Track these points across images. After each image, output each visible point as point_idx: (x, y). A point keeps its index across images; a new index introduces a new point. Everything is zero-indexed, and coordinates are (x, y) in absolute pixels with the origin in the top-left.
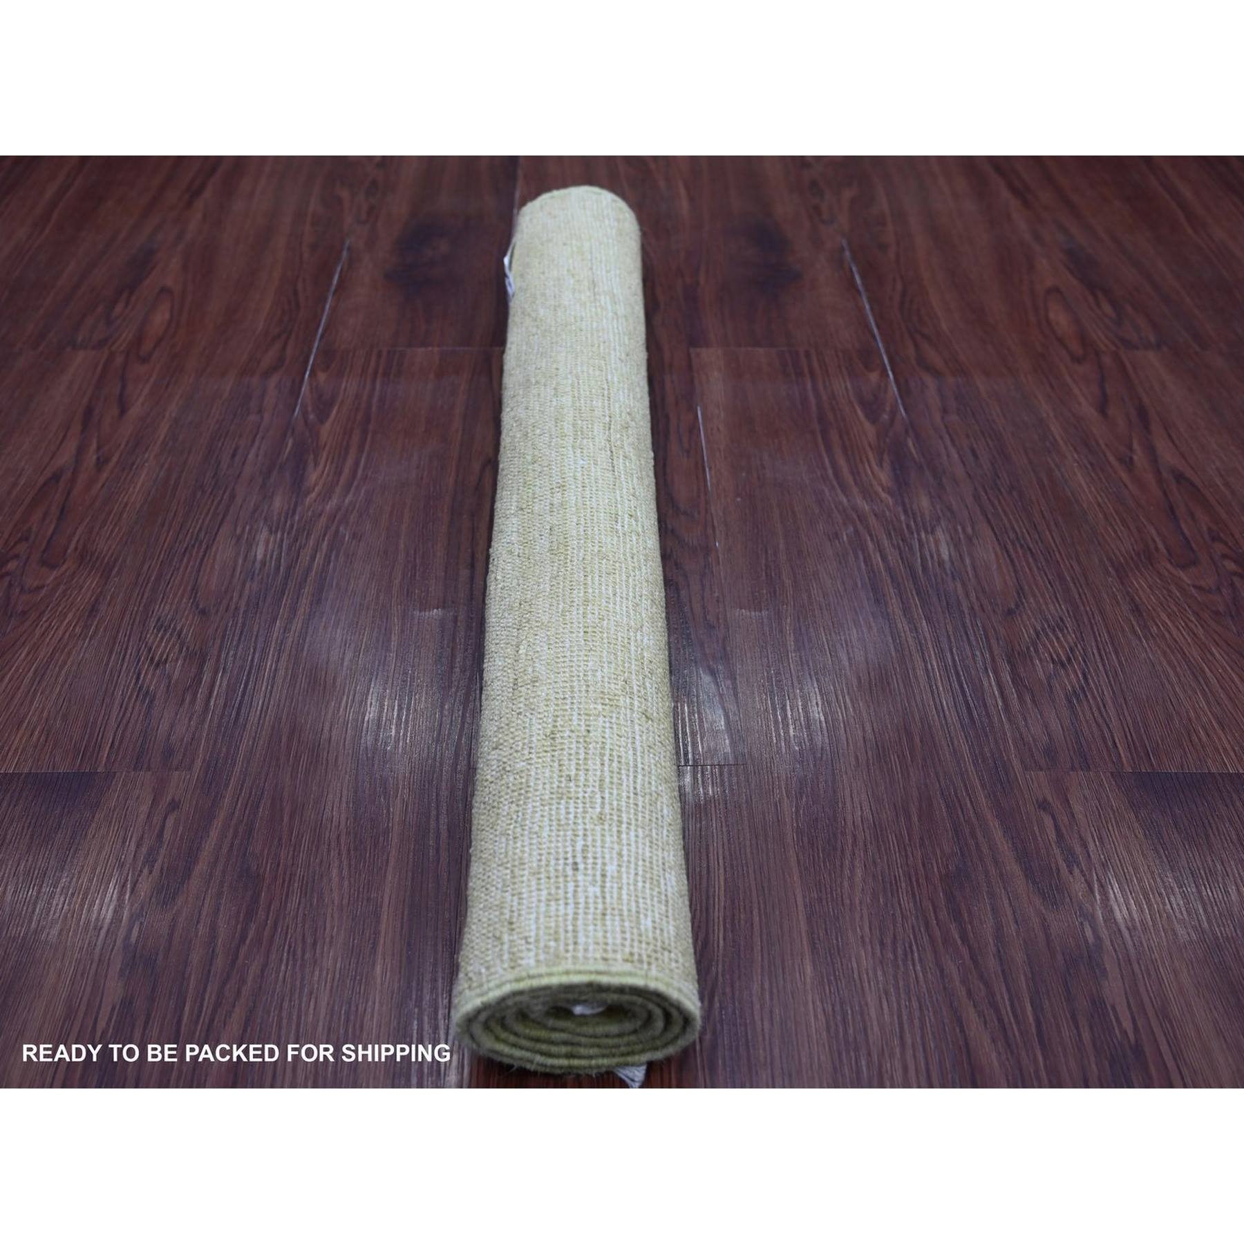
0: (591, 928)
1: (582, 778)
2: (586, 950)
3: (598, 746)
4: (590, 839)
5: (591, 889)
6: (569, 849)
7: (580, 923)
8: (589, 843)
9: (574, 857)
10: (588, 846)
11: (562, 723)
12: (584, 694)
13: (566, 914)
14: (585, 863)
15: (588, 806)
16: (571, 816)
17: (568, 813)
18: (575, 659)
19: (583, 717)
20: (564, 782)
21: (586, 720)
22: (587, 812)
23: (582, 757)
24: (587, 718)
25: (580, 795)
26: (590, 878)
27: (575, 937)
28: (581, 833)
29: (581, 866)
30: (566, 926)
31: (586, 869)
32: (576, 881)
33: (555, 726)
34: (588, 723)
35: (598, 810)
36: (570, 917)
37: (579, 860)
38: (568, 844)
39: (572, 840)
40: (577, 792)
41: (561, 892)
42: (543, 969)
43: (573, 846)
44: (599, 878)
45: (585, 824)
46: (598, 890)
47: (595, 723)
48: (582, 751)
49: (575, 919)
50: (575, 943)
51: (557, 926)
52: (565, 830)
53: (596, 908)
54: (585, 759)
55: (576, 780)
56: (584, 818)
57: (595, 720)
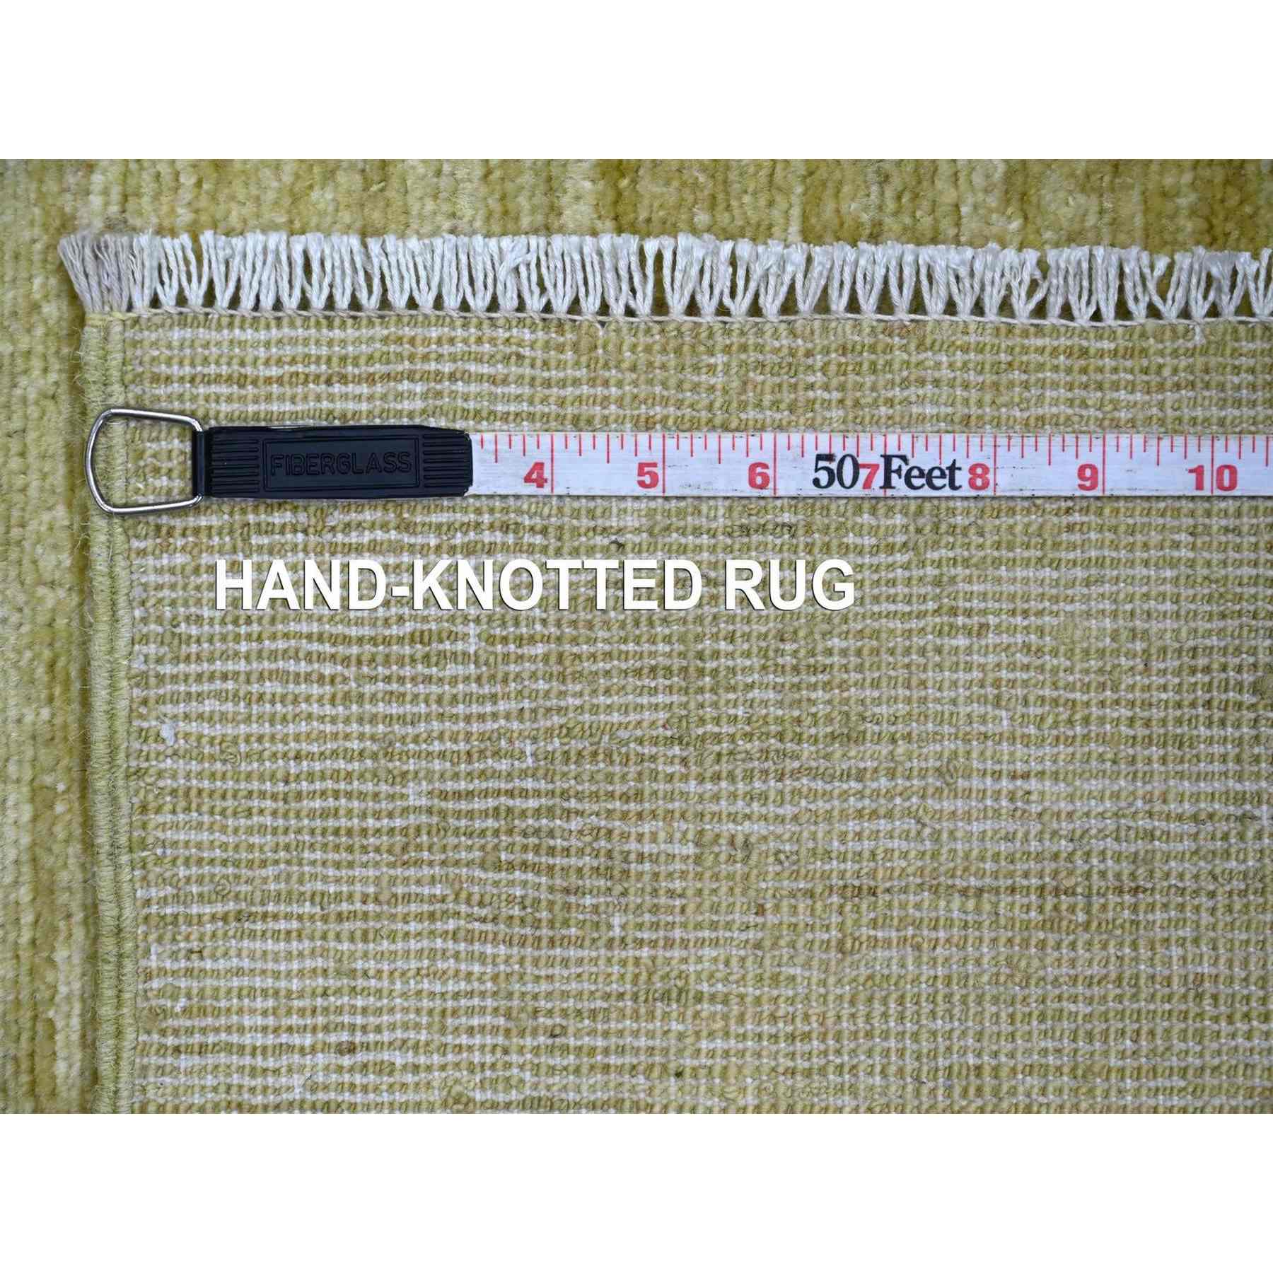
0: (210, 1081)
1: (557, 1061)
2: (161, 1070)
3: (642, 1095)
4: (409, 1078)
5: (297, 1080)
6: (386, 1037)
7: (223, 1058)
8: (397, 1077)
9: (367, 1047)
10: (391, 1074)
11: (704, 1014)
12: (785, 1063)
13: (241, 1030)
14: (351, 1070)
15: (488, 1073)
16: (464, 1040)
17: (471, 1031)
18: (892, 1043)
19: (719, 1062)
20: (549, 1022)
21: (710, 1069)
22: (472, 1072)
23: (613, 1060)
24: (717, 1069)
25: (514, 1058)
26: (320, 1078)
27: (189, 1050)
28: (422, 1060)
29: (346, 1061)
30: (217, 1030)
31: (340, 1069)
32: (313, 1049)
33: (699, 998)
34: (703, 1072)
35: (478, 1096)
36: (235, 1038)
37: (360, 1057)
38: (399, 1034)
39: (404, 1042)
40: (521, 1050)
41: (295, 1020)
42: (131, 987)
43: (390, 1044)
44: (321, 1096)
45: (443, 1068)
46: (297, 1095)
47: (703, 1089)
48: (628, 1060)
49: (228, 1048)
50: (177, 1050)
51: (217, 1012)
52: (429, 1026)
53: (252, 1090)
54: (606, 1068)
55: (551, 1050)
56: (457, 1065)
57: (710, 1090)
